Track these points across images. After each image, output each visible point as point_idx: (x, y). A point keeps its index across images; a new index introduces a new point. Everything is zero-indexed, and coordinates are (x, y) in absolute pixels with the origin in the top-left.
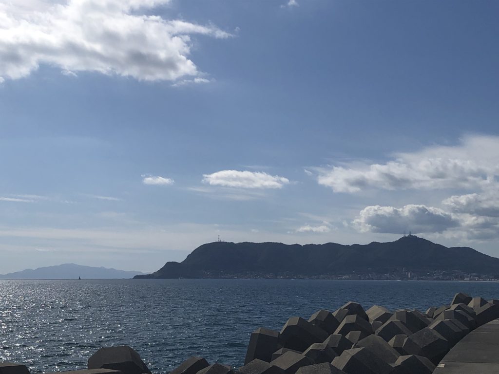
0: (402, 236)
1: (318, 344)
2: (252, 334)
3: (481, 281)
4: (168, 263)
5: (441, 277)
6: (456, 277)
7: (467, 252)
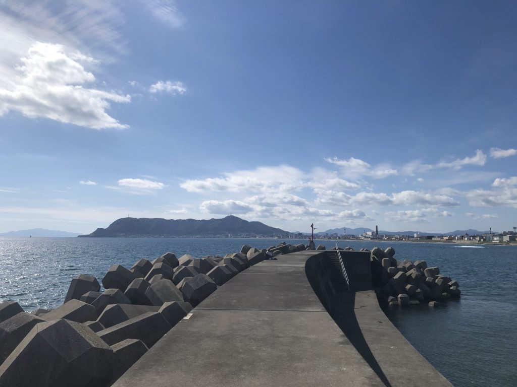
0: (227, 215)
1: (111, 289)
2: (73, 279)
3: (264, 238)
4: (98, 229)
5: (245, 236)
6: (253, 236)
7: (258, 224)
